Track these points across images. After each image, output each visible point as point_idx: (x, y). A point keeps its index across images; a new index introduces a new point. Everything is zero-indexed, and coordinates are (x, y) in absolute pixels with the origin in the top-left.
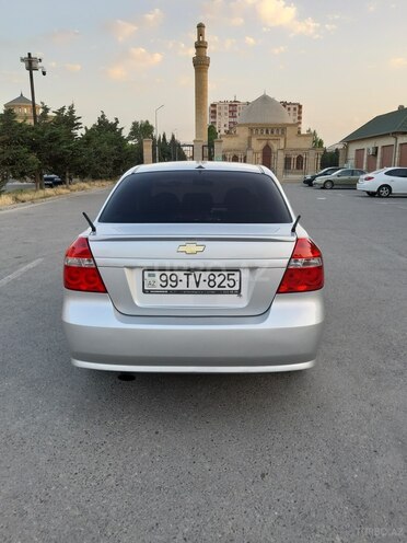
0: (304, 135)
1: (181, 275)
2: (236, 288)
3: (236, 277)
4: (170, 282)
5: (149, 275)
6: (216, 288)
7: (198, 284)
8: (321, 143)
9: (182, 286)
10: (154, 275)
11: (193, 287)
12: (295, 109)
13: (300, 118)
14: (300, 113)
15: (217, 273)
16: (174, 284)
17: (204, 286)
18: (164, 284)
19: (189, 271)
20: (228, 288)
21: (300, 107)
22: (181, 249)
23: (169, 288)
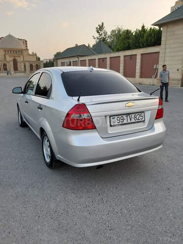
0: (31, 55)
1: (125, 117)
2: (143, 119)
3: (143, 115)
4: (121, 120)
5: (113, 118)
6: (137, 121)
7: (131, 120)
8: (39, 59)
9: (125, 122)
10: (114, 118)
11: (129, 121)
12: (24, 42)
13: (27, 47)
14: (26, 44)
15: (137, 114)
16: (122, 121)
17: (133, 120)
18: (119, 121)
19: (128, 114)
20: (141, 120)
21: (26, 41)
22: (127, 105)
23: (121, 123)
